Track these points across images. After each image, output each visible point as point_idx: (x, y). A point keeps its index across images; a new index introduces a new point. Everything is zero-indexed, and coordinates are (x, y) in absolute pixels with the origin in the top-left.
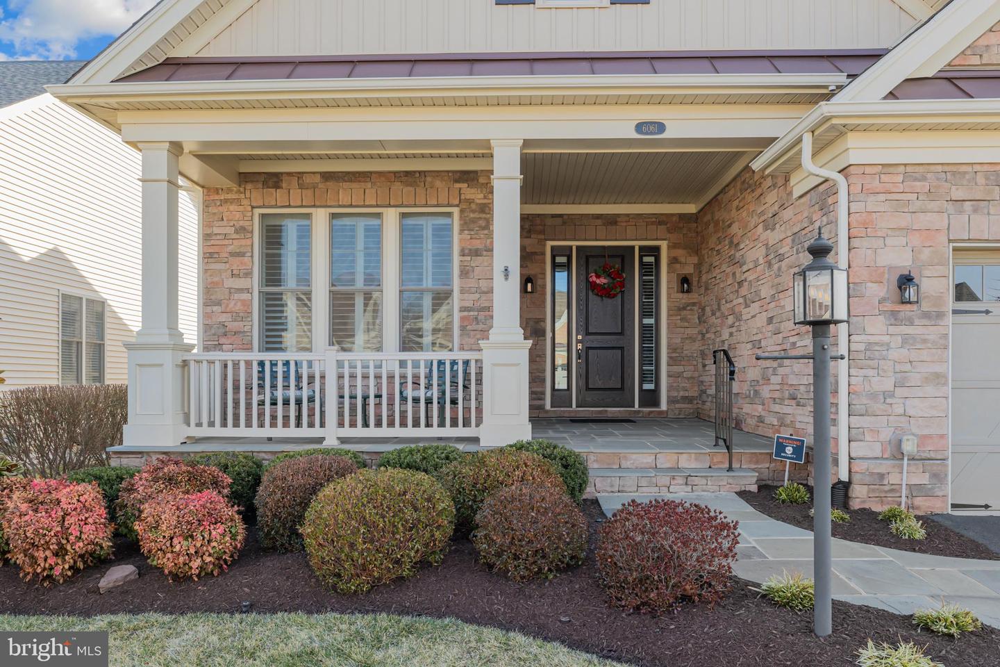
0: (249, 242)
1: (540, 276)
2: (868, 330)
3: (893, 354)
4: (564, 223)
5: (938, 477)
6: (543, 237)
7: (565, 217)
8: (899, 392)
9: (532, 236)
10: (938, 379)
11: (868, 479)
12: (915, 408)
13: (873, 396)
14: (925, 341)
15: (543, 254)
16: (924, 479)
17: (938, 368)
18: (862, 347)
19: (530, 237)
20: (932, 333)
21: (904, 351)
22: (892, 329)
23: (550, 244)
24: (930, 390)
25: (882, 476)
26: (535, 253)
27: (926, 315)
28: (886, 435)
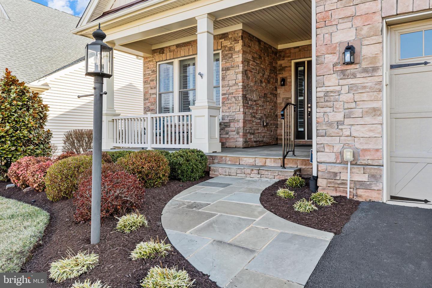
0: (155, 75)
1: (288, 77)
2: (326, 84)
3: (343, 97)
4: (300, 51)
5: (375, 177)
6: (289, 59)
7: (300, 47)
8: (347, 121)
9: (285, 59)
10: (376, 112)
11: (326, 176)
12: (357, 131)
13: (330, 124)
14: (364, 87)
15: (290, 67)
16: (364, 178)
17: (375, 105)
18: (322, 94)
19: (284, 60)
20: (369, 82)
21: (351, 95)
22: (342, 82)
23: (293, 62)
24: (368, 119)
25: (335, 174)
26: (286, 67)
27: (365, 70)
28: (338, 148)
